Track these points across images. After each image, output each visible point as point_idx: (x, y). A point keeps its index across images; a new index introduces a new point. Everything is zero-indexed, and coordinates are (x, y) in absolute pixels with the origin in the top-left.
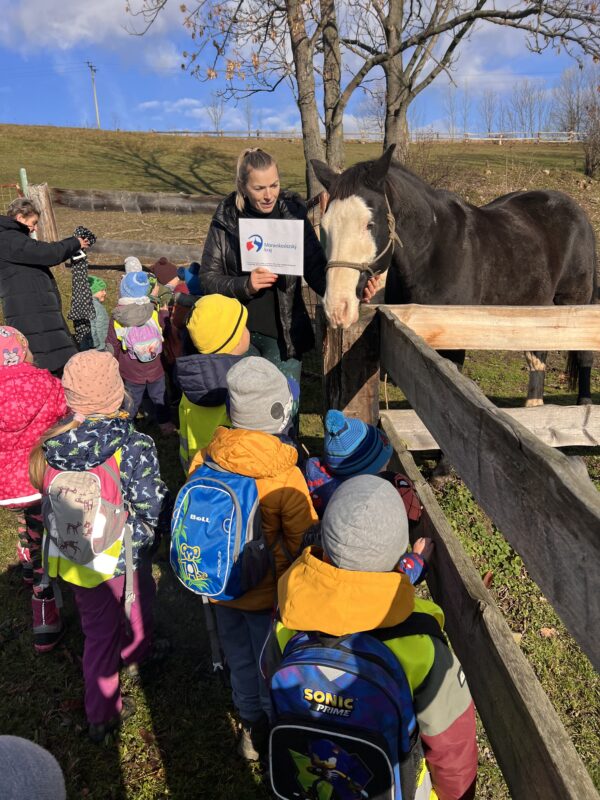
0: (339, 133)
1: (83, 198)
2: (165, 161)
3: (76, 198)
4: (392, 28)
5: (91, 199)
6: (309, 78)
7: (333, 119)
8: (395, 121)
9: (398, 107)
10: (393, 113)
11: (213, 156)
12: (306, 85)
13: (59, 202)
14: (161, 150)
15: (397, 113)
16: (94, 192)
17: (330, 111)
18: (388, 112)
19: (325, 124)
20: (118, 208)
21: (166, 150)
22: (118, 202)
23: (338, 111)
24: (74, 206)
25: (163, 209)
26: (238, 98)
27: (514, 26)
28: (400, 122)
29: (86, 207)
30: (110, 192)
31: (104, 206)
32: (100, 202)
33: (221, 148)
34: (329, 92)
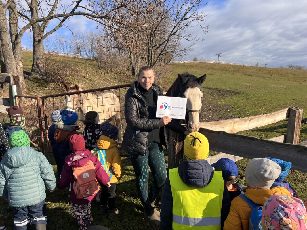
0: (20, 46)
4: (34, 8)
6: (5, 21)
7: (15, 40)
10: (37, 40)
12: (4, 24)
17: (14, 37)
18: (34, 40)
19: (11, 41)
23: (19, 37)
27: (95, 20)
28: (41, 45)
34: (12, 28)
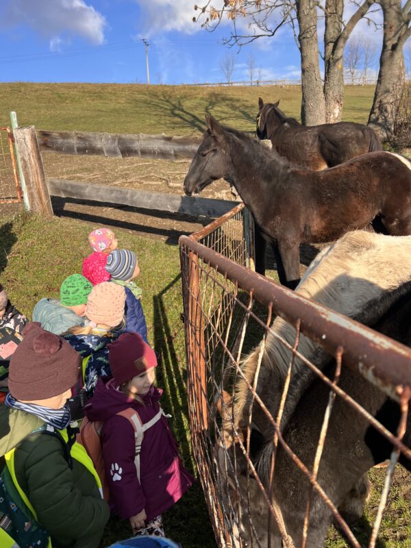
0: (340, 66)
1: (66, 141)
2: (187, 104)
3: (60, 141)
5: (74, 142)
6: (312, 11)
7: (333, 53)
8: (392, 55)
9: (395, 42)
10: (390, 47)
11: (224, 99)
12: (308, 18)
13: (46, 145)
14: (185, 97)
15: (394, 47)
16: (77, 134)
17: (331, 45)
18: (385, 46)
19: (324, 59)
20: (98, 152)
21: (190, 96)
22: (99, 145)
23: (341, 43)
24: (59, 149)
25: (144, 153)
26: (241, 45)
28: (397, 55)
29: (70, 150)
30: (91, 134)
31: (85, 149)
32: (82, 145)
33: (230, 94)
34: (330, 26)
